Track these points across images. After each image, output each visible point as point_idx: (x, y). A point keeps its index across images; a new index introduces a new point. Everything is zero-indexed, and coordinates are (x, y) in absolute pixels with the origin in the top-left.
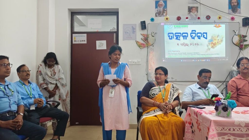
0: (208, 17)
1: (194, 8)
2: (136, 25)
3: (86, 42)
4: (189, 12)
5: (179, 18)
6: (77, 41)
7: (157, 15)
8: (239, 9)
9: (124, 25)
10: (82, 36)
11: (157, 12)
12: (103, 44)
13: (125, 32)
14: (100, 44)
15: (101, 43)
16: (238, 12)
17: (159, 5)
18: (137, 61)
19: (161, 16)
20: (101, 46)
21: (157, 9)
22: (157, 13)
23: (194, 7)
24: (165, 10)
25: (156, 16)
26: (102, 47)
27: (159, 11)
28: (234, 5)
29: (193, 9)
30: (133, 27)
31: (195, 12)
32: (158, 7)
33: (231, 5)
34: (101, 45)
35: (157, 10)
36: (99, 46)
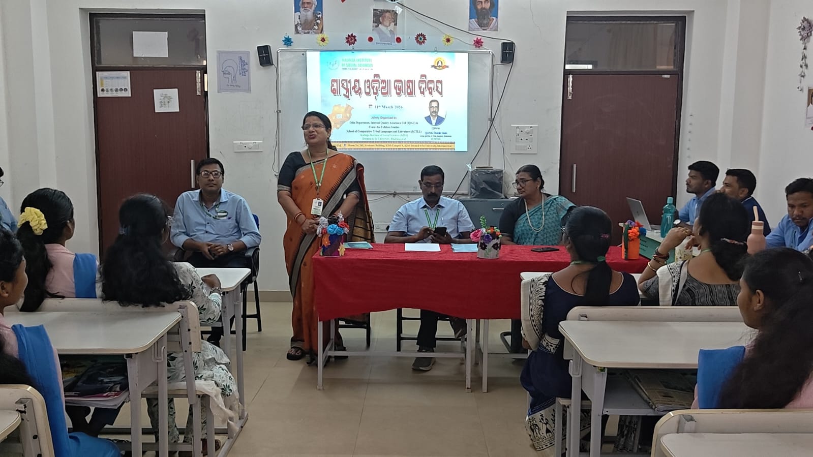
0: (421, 39)
1: (387, 14)
2: (248, 53)
3: (128, 94)
4: (376, 24)
5: (351, 39)
6: (107, 91)
7: (300, 29)
8: (493, 19)
9: (220, 53)
10: (118, 78)
11: (299, 22)
12: (170, 98)
13: (223, 73)
14: (164, 99)
15: (166, 97)
16: (491, 27)
17: (303, 3)
18: (252, 145)
19: (309, 33)
20: (167, 103)
21: (298, 14)
22: (298, 24)
23: (388, 11)
24: (319, 16)
25: (297, 32)
26: (169, 106)
27: (303, 19)
28: (482, 8)
29: (385, 16)
30: (242, 59)
31: (390, 23)
32: (302, 9)
33: (476, 8)
34: (166, 100)
35: (299, 16)
36: (162, 104)
